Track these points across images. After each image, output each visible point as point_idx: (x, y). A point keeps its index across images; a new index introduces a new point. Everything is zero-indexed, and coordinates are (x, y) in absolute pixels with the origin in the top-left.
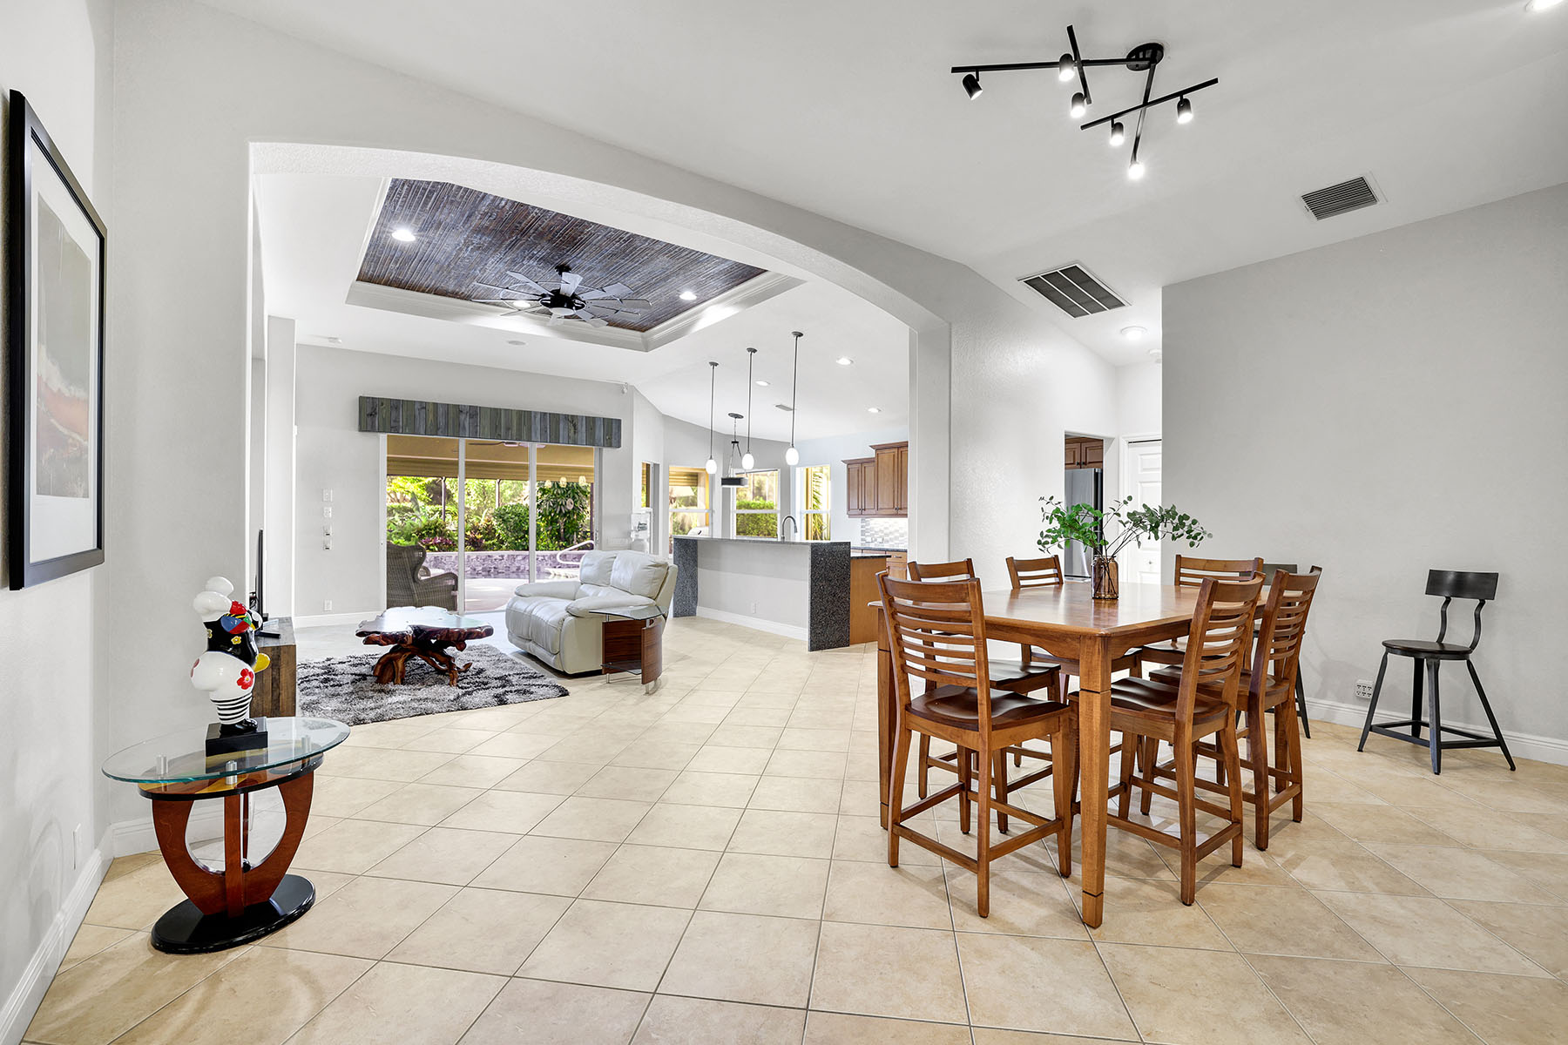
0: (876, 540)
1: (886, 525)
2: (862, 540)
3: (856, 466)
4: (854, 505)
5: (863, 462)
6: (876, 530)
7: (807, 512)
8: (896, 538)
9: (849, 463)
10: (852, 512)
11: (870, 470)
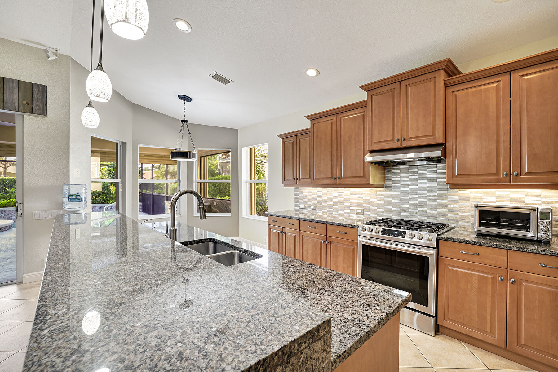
0: (309, 207)
1: (320, 194)
2: (296, 206)
3: (292, 139)
4: (289, 175)
5: (297, 135)
6: (310, 197)
7: (251, 181)
8: (329, 206)
9: (284, 137)
10: (286, 182)
11: (305, 142)
